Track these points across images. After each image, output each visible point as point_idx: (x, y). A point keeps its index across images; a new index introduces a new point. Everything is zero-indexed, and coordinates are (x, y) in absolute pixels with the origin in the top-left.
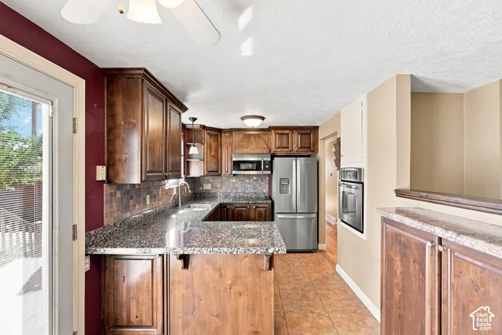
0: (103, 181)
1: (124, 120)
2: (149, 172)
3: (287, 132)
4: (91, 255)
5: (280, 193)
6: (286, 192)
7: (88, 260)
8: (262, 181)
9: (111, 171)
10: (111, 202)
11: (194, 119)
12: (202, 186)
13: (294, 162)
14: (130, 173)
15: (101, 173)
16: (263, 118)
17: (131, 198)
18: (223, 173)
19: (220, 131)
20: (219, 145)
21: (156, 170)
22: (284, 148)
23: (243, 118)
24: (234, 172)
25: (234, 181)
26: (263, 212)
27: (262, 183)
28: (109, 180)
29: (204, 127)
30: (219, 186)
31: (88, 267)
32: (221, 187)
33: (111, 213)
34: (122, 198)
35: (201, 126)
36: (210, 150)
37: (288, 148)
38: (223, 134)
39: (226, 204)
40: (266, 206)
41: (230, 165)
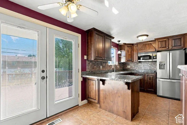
0: (86, 60)
1: (90, 43)
2: (97, 57)
3: (165, 40)
4: (83, 77)
5: (160, 69)
6: (164, 69)
7: (82, 78)
8: (154, 64)
9: (88, 57)
10: (88, 65)
11: (119, 41)
12: (127, 66)
13: (168, 54)
14: (91, 57)
15: (85, 57)
16: (147, 36)
17: (95, 65)
18: (134, 61)
19: (133, 44)
20: (132, 50)
21: (99, 56)
22: (163, 47)
23: (138, 37)
24: (139, 61)
25: (140, 64)
26: (152, 78)
27: (154, 65)
28: (87, 59)
29: (125, 44)
30: (133, 66)
31: (82, 80)
32: (134, 67)
33: (88, 68)
34: (92, 65)
35: (124, 43)
36: (128, 52)
37: (166, 47)
38: (134, 46)
39: (134, 73)
40: (153, 75)
41: (137, 58)
